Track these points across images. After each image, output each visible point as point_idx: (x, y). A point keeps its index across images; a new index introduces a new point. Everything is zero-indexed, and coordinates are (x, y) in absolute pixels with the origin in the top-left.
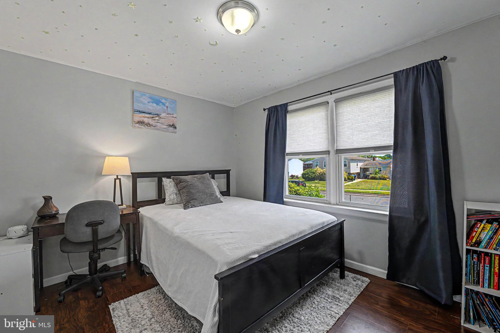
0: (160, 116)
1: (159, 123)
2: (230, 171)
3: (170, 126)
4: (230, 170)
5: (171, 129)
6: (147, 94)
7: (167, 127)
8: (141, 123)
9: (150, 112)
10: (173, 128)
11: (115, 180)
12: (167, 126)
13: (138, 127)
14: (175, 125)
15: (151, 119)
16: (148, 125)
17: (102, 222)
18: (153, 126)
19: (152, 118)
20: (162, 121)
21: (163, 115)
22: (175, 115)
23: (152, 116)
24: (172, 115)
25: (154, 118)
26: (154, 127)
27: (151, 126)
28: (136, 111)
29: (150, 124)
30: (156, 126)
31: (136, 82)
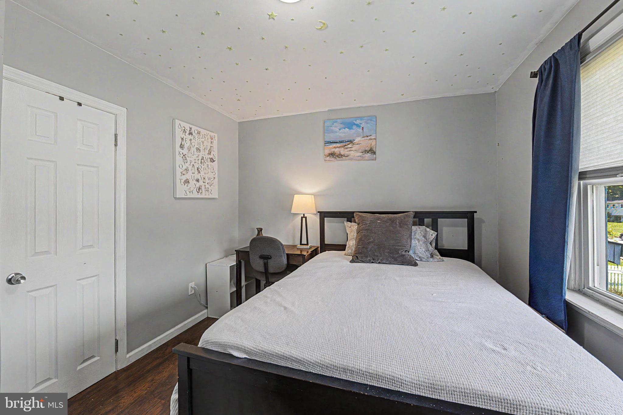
0: (354, 142)
1: (352, 152)
2: (475, 214)
3: (366, 152)
4: (476, 212)
5: (368, 155)
6: (338, 120)
7: (362, 154)
8: (332, 155)
9: (341, 140)
10: (370, 154)
11: (302, 218)
12: (363, 152)
13: (329, 161)
14: (374, 149)
15: (342, 148)
16: (340, 156)
17: (270, 257)
18: (345, 156)
19: (344, 147)
20: (356, 147)
21: (357, 140)
22: (374, 136)
23: (344, 144)
24: (369, 137)
25: (346, 147)
26: (347, 156)
27: (343, 156)
28: (327, 142)
29: (341, 155)
30: (348, 156)
31: (329, 111)
